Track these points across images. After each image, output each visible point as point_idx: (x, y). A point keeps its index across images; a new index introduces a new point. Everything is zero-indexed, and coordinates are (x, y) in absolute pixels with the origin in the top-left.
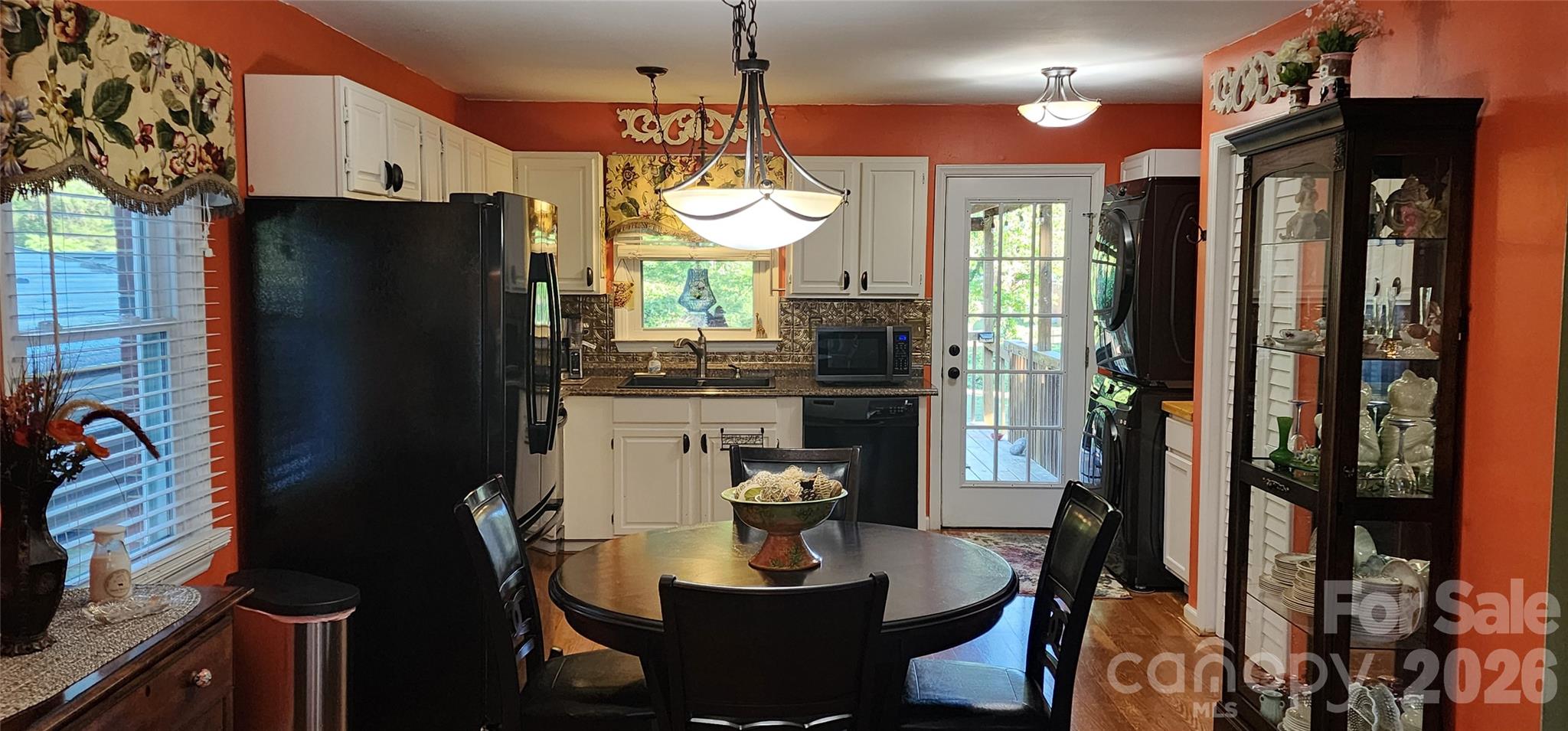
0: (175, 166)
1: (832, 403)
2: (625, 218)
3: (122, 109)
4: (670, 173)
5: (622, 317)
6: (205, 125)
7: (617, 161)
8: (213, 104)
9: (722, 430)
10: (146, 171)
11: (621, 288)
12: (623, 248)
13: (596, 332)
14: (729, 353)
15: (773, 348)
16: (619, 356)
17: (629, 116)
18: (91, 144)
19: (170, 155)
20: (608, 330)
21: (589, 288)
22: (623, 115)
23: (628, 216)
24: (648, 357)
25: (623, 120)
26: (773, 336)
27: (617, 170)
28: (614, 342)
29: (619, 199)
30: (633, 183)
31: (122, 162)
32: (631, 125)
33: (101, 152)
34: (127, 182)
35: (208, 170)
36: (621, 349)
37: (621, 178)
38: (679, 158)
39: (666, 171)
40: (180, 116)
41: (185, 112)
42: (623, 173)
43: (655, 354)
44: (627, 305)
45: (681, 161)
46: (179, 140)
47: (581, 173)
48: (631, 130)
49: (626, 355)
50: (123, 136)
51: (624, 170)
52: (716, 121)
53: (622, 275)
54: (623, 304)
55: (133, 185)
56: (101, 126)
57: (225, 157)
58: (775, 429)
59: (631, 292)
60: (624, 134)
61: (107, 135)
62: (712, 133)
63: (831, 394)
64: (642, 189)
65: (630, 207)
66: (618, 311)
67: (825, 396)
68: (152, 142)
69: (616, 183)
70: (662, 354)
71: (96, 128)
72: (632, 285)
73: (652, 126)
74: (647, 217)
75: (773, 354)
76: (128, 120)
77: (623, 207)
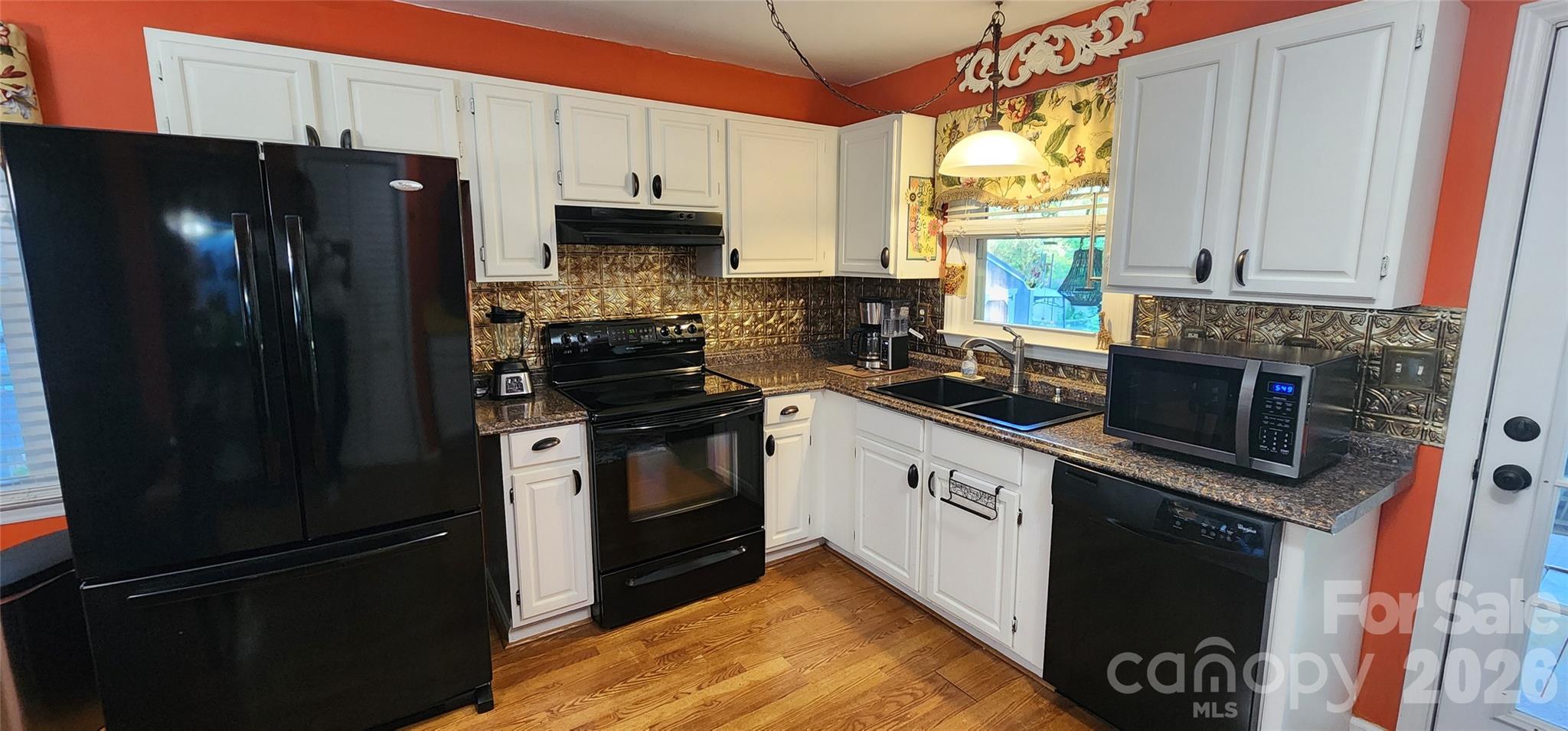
2: (945, 188)
5: (953, 304)
7: (947, 120)
9: (952, 473)
11: (952, 271)
12: (950, 225)
13: (930, 320)
14: (1062, 365)
16: (947, 349)
17: (969, 64)
20: (938, 319)
21: (887, 271)
22: (963, 63)
23: (949, 185)
24: (966, 355)
25: (963, 70)
27: (945, 131)
28: (942, 336)
32: (969, 73)
36: (949, 342)
38: (1007, 103)
42: (950, 134)
43: (971, 354)
44: (959, 291)
45: (1009, 105)
48: (968, 80)
49: (951, 350)
51: (951, 129)
52: (1066, 39)
53: (955, 257)
54: (952, 291)
59: (962, 277)
60: (962, 88)
62: (1060, 58)
66: (948, 298)
72: (964, 268)
73: (992, 69)
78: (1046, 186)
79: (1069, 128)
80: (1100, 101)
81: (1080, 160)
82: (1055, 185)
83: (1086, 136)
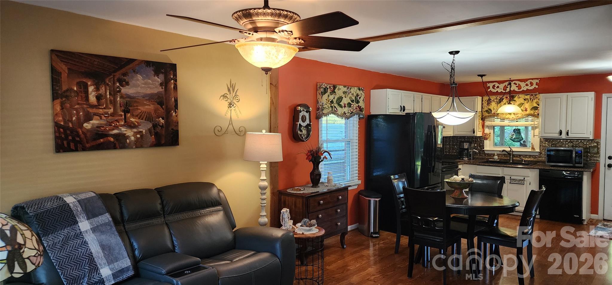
0: (351, 110)
1: (548, 172)
3: (341, 101)
5: (487, 143)
6: (358, 102)
7: (486, 98)
8: (360, 98)
9: (510, 177)
10: (345, 112)
11: (486, 134)
12: (487, 123)
13: (479, 147)
14: (522, 155)
15: (537, 154)
17: (491, 85)
18: (335, 108)
19: (350, 108)
20: (482, 147)
21: (474, 134)
22: (488, 85)
23: (488, 114)
26: (538, 150)
27: (486, 101)
28: (484, 150)
30: (490, 104)
31: (340, 111)
32: (491, 87)
33: (337, 109)
34: (341, 114)
35: (358, 111)
36: (486, 152)
37: (487, 103)
38: (505, 96)
39: (501, 100)
40: (352, 101)
41: (354, 100)
43: (496, 154)
46: (352, 105)
47: (473, 102)
48: (491, 89)
49: (488, 154)
50: (341, 106)
51: (488, 100)
52: (519, 84)
53: (487, 131)
54: (487, 139)
55: (342, 115)
57: (362, 108)
58: (529, 178)
59: (490, 136)
60: (489, 90)
61: (338, 106)
63: (549, 169)
64: (493, 105)
65: (489, 111)
66: (485, 141)
67: (547, 169)
68: (346, 107)
69: (485, 104)
70: (498, 155)
71: (336, 105)
72: (490, 134)
73: (498, 87)
74: (495, 114)
75: (537, 156)
76: (342, 103)
77: (487, 111)
78: (517, 115)
79: (523, 104)
80: (531, 99)
81: (526, 110)
82: (520, 115)
83: (527, 105)
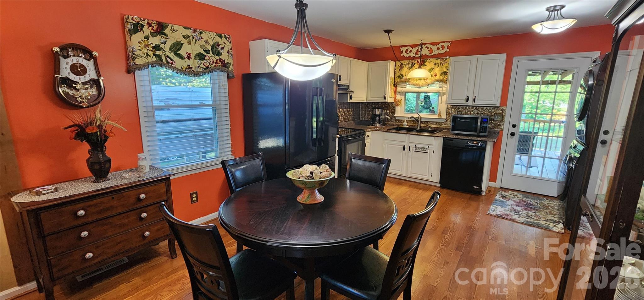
2: (399, 80)
4: (414, 66)
5: (398, 109)
6: (218, 54)
7: (398, 63)
8: (222, 48)
10: (190, 65)
11: (398, 101)
12: (399, 89)
13: (390, 113)
14: (429, 122)
16: (396, 120)
17: (404, 49)
18: (167, 58)
19: (204, 61)
20: (394, 113)
21: (385, 100)
22: (402, 49)
23: (400, 79)
24: (404, 121)
25: (402, 51)
26: (444, 117)
27: (398, 66)
28: (395, 117)
29: (398, 74)
30: (402, 69)
31: (179, 63)
32: (404, 52)
33: (172, 60)
34: (182, 68)
35: (220, 66)
36: (397, 118)
37: (399, 68)
38: (417, 61)
39: (413, 65)
41: (209, 51)
42: (400, 67)
43: (405, 121)
44: (399, 106)
45: (417, 62)
46: (206, 58)
47: (385, 67)
48: (404, 54)
49: (398, 120)
50: (181, 57)
51: (400, 65)
52: (431, 48)
53: (399, 97)
55: (184, 69)
56: (173, 54)
58: (432, 147)
59: (401, 102)
60: (402, 55)
61: (175, 56)
62: (429, 52)
63: (453, 137)
64: (405, 70)
65: (401, 76)
66: (396, 107)
67: (451, 138)
68: (191, 58)
69: (398, 70)
70: (407, 121)
72: (401, 100)
73: (411, 51)
74: (406, 79)
75: (444, 123)
76: (182, 52)
77: (399, 77)
78: (427, 81)
79: (433, 68)
80: (441, 64)
81: (436, 76)
83: (437, 71)
